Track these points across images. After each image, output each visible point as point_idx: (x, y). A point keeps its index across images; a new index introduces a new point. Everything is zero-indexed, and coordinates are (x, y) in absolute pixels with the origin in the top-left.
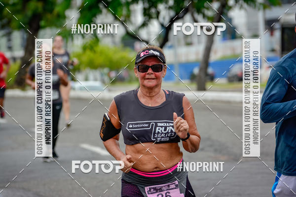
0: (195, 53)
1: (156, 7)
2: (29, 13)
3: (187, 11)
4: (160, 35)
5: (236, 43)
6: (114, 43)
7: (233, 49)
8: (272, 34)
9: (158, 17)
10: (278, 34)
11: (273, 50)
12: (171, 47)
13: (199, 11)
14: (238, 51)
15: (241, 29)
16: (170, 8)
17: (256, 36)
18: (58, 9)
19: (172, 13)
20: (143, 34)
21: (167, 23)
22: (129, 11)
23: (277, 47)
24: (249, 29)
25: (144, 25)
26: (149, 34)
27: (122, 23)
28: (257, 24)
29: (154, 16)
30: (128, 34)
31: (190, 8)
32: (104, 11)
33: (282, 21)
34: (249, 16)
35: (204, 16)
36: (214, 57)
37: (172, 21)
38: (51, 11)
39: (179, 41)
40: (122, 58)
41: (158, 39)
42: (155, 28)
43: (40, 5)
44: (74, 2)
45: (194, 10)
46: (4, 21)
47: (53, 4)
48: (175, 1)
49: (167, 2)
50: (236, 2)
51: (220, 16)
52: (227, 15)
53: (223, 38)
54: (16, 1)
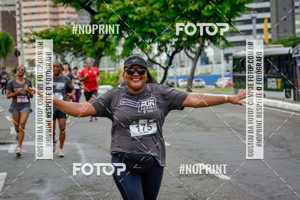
0: (186, 70)
1: (165, 46)
2: (97, 48)
3: (182, 48)
4: (166, 61)
5: (209, 66)
7: (207, 69)
8: (228, 62)
9: (166, 51)
10: (231, 62)
11: (228, 71)
12: (172, 68)
13: (189, 48)
14: (210, 71)
15: (211, 59)
16: (173, 46)
17: (219, 63)
18: (112, 46)
19: (174, 49)
20: (157, 60)
21: (170, 55)
22: (151, 47)
23: (231, 69)
24: (215, 59)
25: (159, 55)
26: (160, 60)
27: (146, 54)
28: (220, 56)
29: (164, 50)
30: (149, 59)
31: (184, 47)
32: (137, 47)
33: (233, 55)
34: (215, 52)
35: (191, 51)
36: (196, 74)
37: (174, 53)
38: (108, 47)
39: (177, 64)
42: (164, 57)
43: (103, 43)
44: (120, 42)
45: (186, 48)
46: (83, 52)
47: (110, 43)
48: (176, 42)
49: (171, 43)
50: (209, 44)
51: (200, 52)
52: (204, 51)
53: (202, 63)
54: (89, 41)
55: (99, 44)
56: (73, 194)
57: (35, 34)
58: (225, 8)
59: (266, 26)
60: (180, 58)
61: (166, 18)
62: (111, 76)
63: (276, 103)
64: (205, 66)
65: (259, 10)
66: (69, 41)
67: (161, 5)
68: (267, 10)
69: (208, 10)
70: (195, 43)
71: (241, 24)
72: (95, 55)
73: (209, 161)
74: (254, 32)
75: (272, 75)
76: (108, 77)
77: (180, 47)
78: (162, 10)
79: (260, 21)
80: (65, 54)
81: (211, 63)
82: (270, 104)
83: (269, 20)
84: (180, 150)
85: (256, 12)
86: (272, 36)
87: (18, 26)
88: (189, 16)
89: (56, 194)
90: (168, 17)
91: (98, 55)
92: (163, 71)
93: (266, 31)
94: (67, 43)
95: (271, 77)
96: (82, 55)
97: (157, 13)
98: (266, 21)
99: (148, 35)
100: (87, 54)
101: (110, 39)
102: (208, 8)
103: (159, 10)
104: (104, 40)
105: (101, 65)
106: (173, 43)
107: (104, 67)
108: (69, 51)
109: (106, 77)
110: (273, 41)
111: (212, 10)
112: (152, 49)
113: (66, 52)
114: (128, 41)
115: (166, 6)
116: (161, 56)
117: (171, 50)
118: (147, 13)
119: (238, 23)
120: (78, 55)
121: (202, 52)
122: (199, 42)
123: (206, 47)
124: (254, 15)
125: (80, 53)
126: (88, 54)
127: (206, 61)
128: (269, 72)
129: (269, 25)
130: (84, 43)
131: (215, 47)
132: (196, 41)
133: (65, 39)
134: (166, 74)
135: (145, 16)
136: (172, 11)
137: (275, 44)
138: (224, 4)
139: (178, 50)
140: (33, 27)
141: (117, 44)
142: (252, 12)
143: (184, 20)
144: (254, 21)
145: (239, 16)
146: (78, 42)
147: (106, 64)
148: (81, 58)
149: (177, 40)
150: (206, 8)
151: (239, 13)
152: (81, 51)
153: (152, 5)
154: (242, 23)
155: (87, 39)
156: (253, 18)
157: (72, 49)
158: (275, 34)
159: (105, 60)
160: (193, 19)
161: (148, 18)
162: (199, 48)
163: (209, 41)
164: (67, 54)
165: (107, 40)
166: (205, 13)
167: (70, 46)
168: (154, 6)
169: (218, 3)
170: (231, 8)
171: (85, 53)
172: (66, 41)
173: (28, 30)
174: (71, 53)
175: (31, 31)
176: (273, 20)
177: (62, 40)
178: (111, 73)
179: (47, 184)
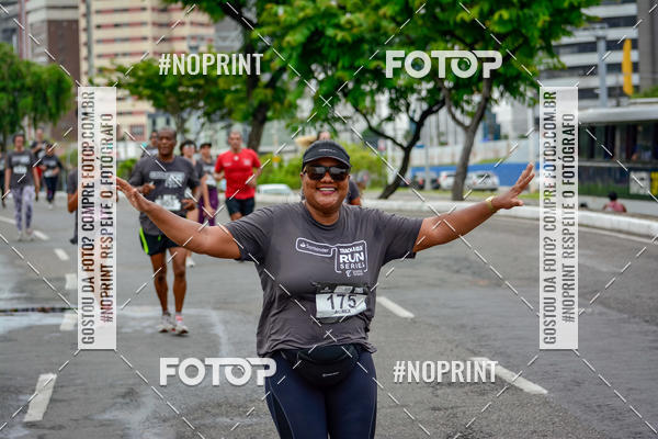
0: (452, 153)
1: (406, 98)
2: (255, 103)
3: (442, 103)
4: (408, 132)
5: (501, 144)
6: (353, 140)
7: (497, 152)
9: (407, 110)
12: (422, 147)
13: (457, 105)
14: (503, 154)
15: (507, 129)
16: (422, 99)
17: (524, 137)
18: (290, 97)
19: (425, 106)
20: (388, 129)
21: (417, 118)
22: (373, 102)
24: (515, 128)
25: (390, 119)
26: (395, 130)
27: (365, 116)
28: (526, 121)
29: (403, 108)
30: (370, 128)
31: (447, 100)
32: (343, 100)
34: (515, 113)
35: (463, 111)
36: (473, 161)
37: (425, 115)
38: (281, 102)
39: (431, 139)
40: (363, 158)
41: (405, 137)
42: (402, 124)
43: (269, 92)
44: (307, 89)
45: (452, 103)
46: (225, 111)
47: (285, 92)
48: (429, 91)
49: (419, 92)
50: (502, 95)
51: (483, 112)
52: (490, 111)
53: (485, 138)
54: (239, 86)
55: (261, 94)
56: (202, 422)
57: (121, 70)
58: (537, 16)
59: (628, 56)
60: (438, 127)
61: (408, 37)
62: (286, 165)
63: (649, 227)
64: (492, 144)
65: (613, 22)
66: (196, 86)
67: (397, 8)
68: (629, 21)
69: (501, 21)
70: (472, 93)
71: (573, 53)
72: (251, 118)
73: (501, 353)
74: (602, 69)
75: (640, 166)
76: (281, 166)
77: (437, 102)
78: (399, 19)
79: (614, 45)
80: (185, 115)
81: (506, 137)
82: (635, 230)
83: (635, 44)
84: (438, 327)
85: (606, 25)
86: (641, 79)
87: (84, 52)
88: (459, 32)
89: (164, 421)
90: (413, 35)
91: (258, 118)
92: (400, 154)
93: (627, 68)
94: (191, 90)
95: (636, 170)
96: (222, 118)
97: (388, 26)
98: (628, 45)
99: (368, 75)
100: (234, 115)
101: (284, 82)
102: (501, 16)
103: (393, 19)
104: (272, 84)
105: (264, 139)
106: (424, 93)
107: (271, 144)
108: (195, 107)
109: (276, 166)
110: (643, 90)
111: (510, 21)
112: (377, 105)
113: (188, 110)
114: (324, 88)
115: (407, 11)
116: (397, 120)
117: (418, 107)
118: (365, 26)
119: (568, 50)
120: (213, 117)
121: (487, 113)
122: (479, 91)
123: (496, 101)
124: (600, 33)
125: (218, 113)
126: (237, 115)
127: (495, 133)
128: (634, 157)
129: (634, 56)
130: (228, 91)
131: (516, 103)
132: (474, 88)
133: (186, 82)
134: (406, 160)
135: (362, 32)
136: (420, 22)
137: (646, 96)
138: (536, 8)
139: (435, 108)
140: (116, 55)
141: (301, 95)
142: (598, 26)
143: (447, 42)
144: (602, 45)
145: (569, 34)
146: (214, 90)
147: (276, 138)
148: (220, 125)
149: (431, 85)
150: (496, 17)
151: (569, 28)
152: (220, 108)
153: (377, 8)
154: (575, 49)
155: (235, 83)
156: (598, 38)
157: (201, 104)
158: (648, 75)
159: (274, 129)
160: (468, 40)
161: (368, 36)
162: (479, 103)
163: (501, 88)
164: (190, 114)
165: (279, 84)
166: (494, 27)
167: (197, 97)
168: (382, 11)
169: (523, 6)
170: (551, 15)
171: (230, 113)
172: (188, 87)
173: (105, 63)
174: (200, 113)
175: (113, 64)
176: (644, 43)
177: (180, 84)
178: (286, 157)
179: (144, 399)
